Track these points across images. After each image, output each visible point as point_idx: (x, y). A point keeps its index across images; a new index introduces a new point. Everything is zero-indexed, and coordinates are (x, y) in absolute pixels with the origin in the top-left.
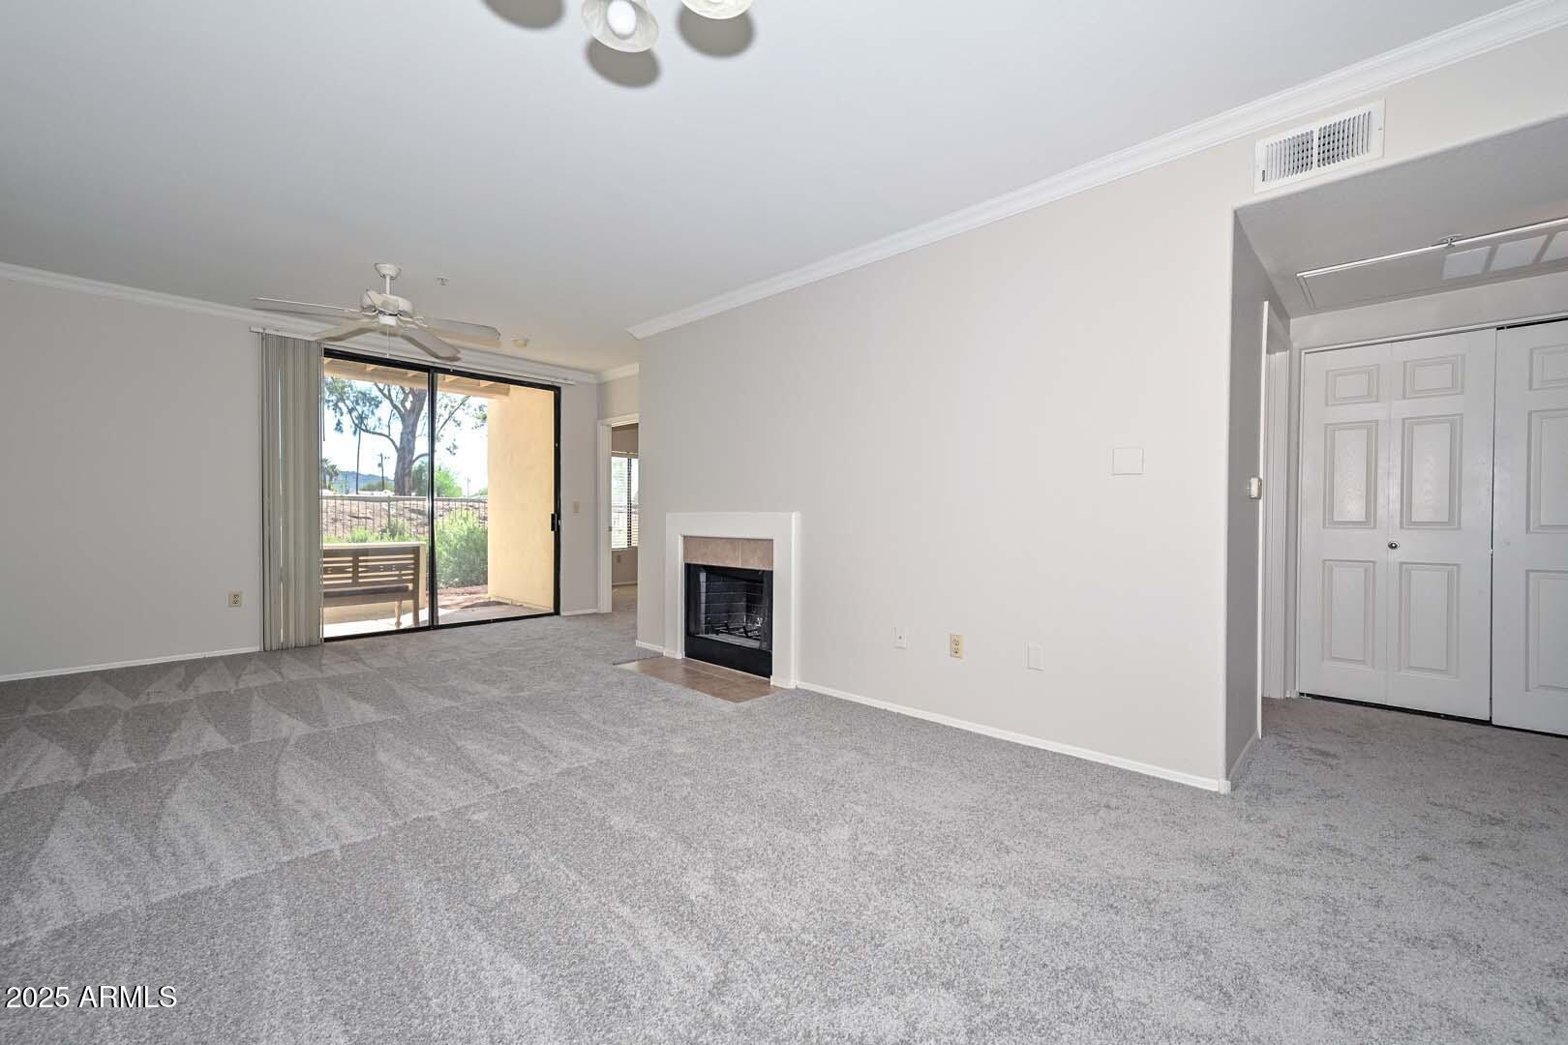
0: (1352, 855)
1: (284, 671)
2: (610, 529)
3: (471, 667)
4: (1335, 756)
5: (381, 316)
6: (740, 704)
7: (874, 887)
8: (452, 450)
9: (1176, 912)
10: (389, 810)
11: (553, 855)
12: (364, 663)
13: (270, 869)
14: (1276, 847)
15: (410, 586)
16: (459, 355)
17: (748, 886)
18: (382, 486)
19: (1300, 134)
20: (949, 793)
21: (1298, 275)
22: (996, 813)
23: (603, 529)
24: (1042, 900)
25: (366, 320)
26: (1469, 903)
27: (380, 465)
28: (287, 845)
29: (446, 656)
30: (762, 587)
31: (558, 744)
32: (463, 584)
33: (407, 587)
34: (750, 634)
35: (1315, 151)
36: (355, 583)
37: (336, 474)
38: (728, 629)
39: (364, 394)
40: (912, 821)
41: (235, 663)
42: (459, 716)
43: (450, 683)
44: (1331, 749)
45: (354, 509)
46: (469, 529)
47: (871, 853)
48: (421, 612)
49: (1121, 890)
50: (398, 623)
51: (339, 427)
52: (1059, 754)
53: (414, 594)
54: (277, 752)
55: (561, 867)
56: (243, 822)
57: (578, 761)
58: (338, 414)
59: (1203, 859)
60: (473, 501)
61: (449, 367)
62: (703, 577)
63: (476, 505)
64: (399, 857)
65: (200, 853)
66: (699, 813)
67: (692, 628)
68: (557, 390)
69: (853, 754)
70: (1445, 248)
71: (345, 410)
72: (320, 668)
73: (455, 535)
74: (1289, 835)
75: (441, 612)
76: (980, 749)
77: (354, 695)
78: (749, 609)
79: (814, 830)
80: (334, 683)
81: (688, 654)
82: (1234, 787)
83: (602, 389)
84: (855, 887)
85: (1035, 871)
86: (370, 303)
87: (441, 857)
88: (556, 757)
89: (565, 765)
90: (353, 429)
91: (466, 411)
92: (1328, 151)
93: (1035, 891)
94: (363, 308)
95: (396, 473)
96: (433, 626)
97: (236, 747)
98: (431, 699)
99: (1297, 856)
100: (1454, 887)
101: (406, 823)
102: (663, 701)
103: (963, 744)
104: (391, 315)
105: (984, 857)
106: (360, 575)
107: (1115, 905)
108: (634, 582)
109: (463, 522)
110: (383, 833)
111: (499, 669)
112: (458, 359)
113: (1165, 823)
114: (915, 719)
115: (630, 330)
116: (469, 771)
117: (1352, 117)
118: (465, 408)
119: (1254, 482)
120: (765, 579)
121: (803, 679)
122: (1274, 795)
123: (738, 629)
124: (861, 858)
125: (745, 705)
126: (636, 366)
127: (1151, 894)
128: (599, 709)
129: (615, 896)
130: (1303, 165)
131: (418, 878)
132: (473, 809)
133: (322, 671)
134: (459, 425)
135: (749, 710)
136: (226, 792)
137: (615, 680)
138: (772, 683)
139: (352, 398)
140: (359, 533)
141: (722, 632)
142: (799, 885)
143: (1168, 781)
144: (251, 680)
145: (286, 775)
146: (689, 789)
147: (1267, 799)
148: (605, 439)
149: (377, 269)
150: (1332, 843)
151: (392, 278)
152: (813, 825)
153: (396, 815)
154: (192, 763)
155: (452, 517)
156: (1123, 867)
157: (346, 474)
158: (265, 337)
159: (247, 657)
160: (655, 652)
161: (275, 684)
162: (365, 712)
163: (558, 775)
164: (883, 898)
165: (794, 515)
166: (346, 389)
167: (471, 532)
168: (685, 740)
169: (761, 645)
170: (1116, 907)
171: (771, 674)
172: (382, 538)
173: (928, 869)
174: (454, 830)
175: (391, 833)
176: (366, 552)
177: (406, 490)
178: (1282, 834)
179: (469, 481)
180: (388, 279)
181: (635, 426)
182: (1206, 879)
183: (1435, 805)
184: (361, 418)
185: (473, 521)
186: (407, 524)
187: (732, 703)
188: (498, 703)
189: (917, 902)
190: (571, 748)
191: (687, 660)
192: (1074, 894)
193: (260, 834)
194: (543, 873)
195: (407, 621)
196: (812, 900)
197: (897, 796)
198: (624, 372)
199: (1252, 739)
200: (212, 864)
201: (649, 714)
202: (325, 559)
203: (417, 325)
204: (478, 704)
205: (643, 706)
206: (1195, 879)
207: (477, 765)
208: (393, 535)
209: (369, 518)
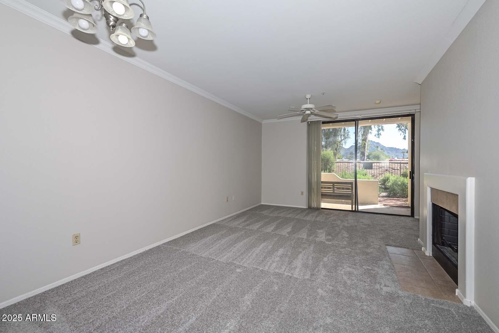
36: (333, 192)
53: (352, 199)
68: (413, 116)
81: (433, 255)
96: (356, 211)
106: (335, 190)
138: (456, 293)
151: (309, 99)
158: (308, 123)
159: (304, 209)
165: (468, 180)
180: (308, 99)
195: (350, 207)
202: (322, 184)
209: (398, 170)
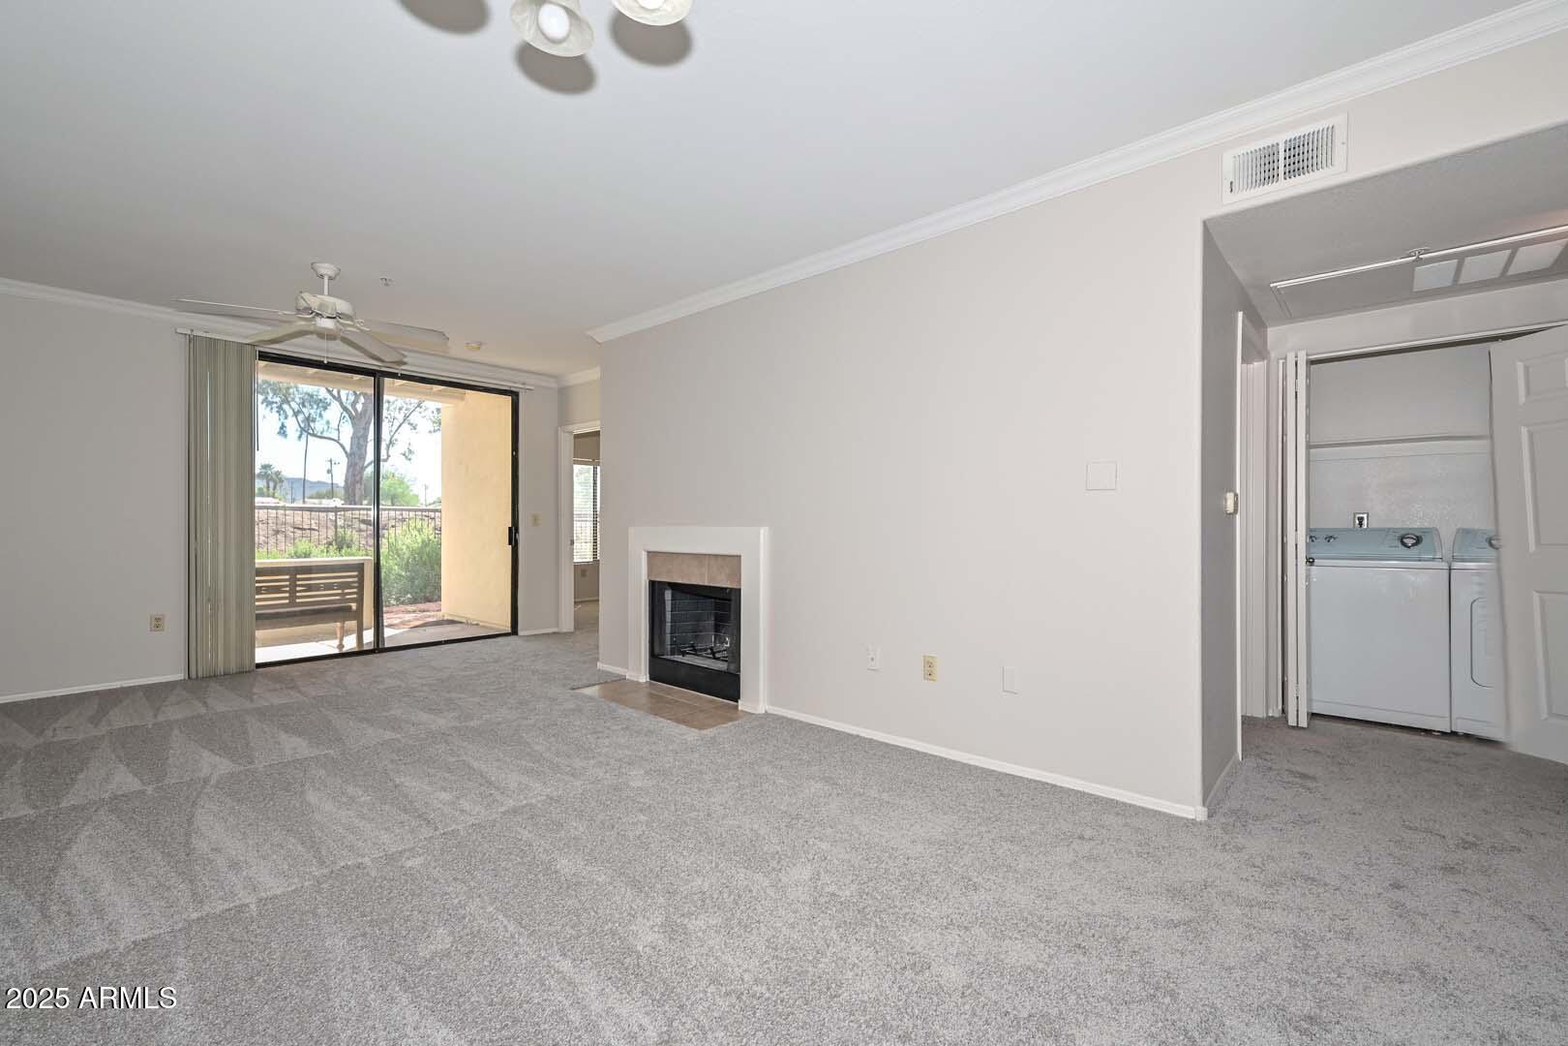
0: (1326, 885)
1: (209, 701)
2: (572, 543)
3: (417, 694)
4: (1314, 778)
5: (318, 319)
6: (705, 732)
7: (834, 931)
8: (407, 455)
9: (1146, 951)
10: (315, 857)
11: (491, 904)
12: (299, 692)
13: (177, 928)
14: (1250, 878)
15: (354, 606)
16: (405, 360)
17: (700, 934)
18: (331, 494)
19: (1266, 146)
20: (919, 827)
21: (1272, 285)
22: (966, 847)
23: (565, 542)
24: (1007, 941)
25: (303, 323)
26: (1439, 934)
27: (329, 471)
28: (198, 900)
29: (390, 682)
30: (730, 605)
31: (506, 779)
32: (414, 601)
33: (350, 607)
34: (717, 655)
35: (1281, 164)
36: (292, 603)
37: (281, 481)
38: (695, 650)
39: (312, 396)
40: (878, 857)
41: (155, 694)
42: (399, 750)
43: (392, 712)
44: (1311, 771)
45: (298, 519)
46: (423, 542)
47: (833, 894)
48: (365, 633)
49: (1090, 928)
50: (341, 646)
51: (282, 431)
52: (1035, 781)
53: (358, 615)
54: (194, 794)
55: (500, 917)
56: (151, 874)
57: (525, 798)
58: (282, 417)
59: (1175, 893)
60: (429, 511)
61: (396, 371)
62: (668, 595)
63: (432, 514)
64: (322, 910)
65: (99, 911)
66: (653, 854)
67: (657, 650)
68: (514, 395)
69: (819, 785)
70: (1414, 261)
71: (290, 413)
72: (250, 697)
73: (408, 547)
74: (1264, 864)
75: (388, 632)
76: (954, 777)
77: (286, 729)
78: (717, 628)
79: (774, 869)
80: (262, 714)
81: (652, 678)
82: (1210, 816)
83: (564, 394)
84: (813, 931)
85: (1003, 910)
86: (305, 305)
87: (368, 909)
88: (503, 793)
89: (511, 803)
90: (299, 433)
91: (423, 414)
92: (1294, 163)
93: (1002, 931)
94: (299, 310)
95: (346, 481)
96: (379, 648)
97: (150, 790)
98: (370, 731)
99: (1271, 886)
100: (1424, 915)
101: (332, 872)
102: (623, 729)
103: (936, 771)
104: (328, 317)
105: (951, 896)
106: (298, 594)
107: (1083, 944)
108: (596, 598)
109: (417, 533)
110: (306, 884)
111: (448, 695)
112: (405, 363)
113: (1139, 855)
114: (887, 745)
115: (589, 333)
116: (406, 811)
117: (1316, 130)
118: (422, 410)
119: (1230, 496)
120: (733, 598)
121: (772, 704)
122: (1250, 821)
123: (705, 650)
124: (822, 900)
125: (709, 732)
126: (598, 369)
127: (1121, 931)
128: (553, 739)
129: (556, 948)
130: (1270, 177)
131: (341, 934)
132: (407, 854)
133: (252, 700)
134: (415, 429)
135: (713, 738)
136: (134, 841)
137: (573, 706)
138: (740, 708)
139: (297, 400)
140: (303, 546)
141: (688, 653)
142: (755, 931)
143: (1143, 808)
144: (173, 713)
145: (203, 819)
146: (644, 827)
147: (1244, 826)
148: (567, 445)
149: (312, 268)
150: (1306, 872)
151: (330, 278)
152: (774, 864)
153: (322, 863)
154: (98, 808)
155: (405, 527)
156: (1094, 904)
157: (292, 481)
158: (192, 340)
159: (170, 686)
160: (618, 675)
161: (200, 716)
162: (295, 746)
163: (504, 813)
164: (843, 943)
165: (762, 531)
166: (291, 391)
167: (425, 544)
168: (642, 772)
169: (728, 666)
170: (1084, 948)
171: (739, 698)
172: (327, 551)
173: (891, 910)
174: (385, 879)
175: (316, 883)
176: (308, 570)
177: (357, 499)
178: (1257, 864)
179: (426, 488)
180: (326, 279)
181: (597, 434)
182: (1179, 913)
183: (1411, 828)
184: (308, 419)
185: (428, 532)
186: (356, 535)
187: (696, 730)
188: (443, 734)
189: (877, 947)
190: (520, 783)
191: (650, 684)
192: (1041, 935)
193: (169, 888)
194: (480, 925)
195: (350, 643)
196: (768, 947)
197: (864, 829)
198: (585, 376)
199: (1231, 763)
200: (111, 924)
201: (607, 744)
202: (257, 578)
203: (359, 329)
204: (422, 736)
205: (600, 735)
206: (1166, 914)
207: (416, 804)
208: (340, 549)
209: (314, 530)
